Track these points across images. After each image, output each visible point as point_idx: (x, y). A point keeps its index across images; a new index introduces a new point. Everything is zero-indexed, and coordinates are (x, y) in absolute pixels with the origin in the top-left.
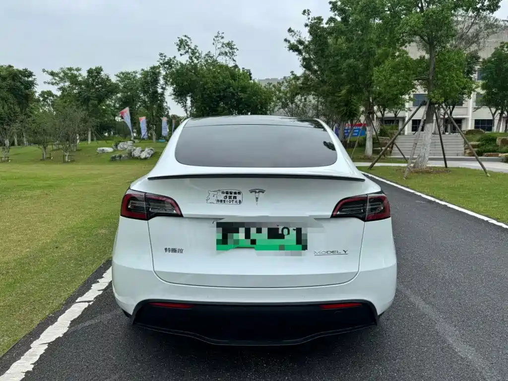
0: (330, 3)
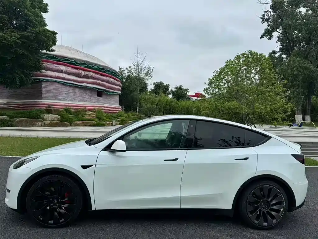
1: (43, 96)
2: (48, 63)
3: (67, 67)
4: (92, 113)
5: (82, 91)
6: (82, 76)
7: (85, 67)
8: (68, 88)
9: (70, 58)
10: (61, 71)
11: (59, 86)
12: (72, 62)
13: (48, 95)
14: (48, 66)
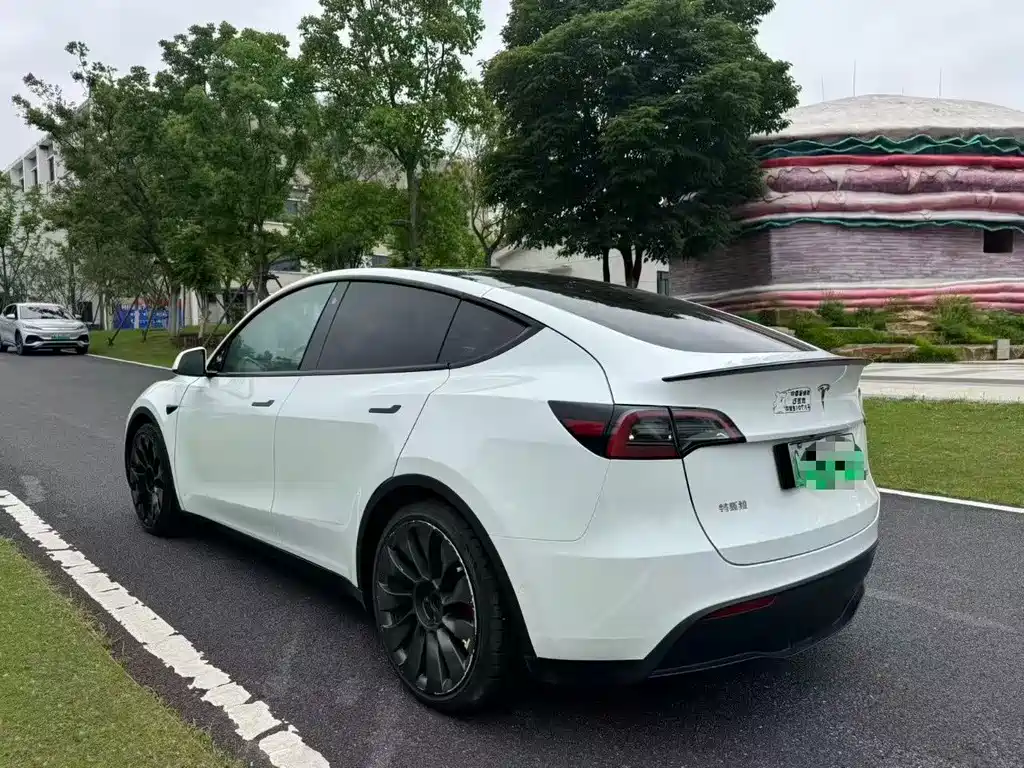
0: (163, 43)
1: (775, 272)
2: (789, 168)
3: (852, 167)
4: (921, 314)
5: (916, 240)
6: (909, 189)
7: (924, 152)
8: (859, 237)
9: (860, 135)
10: (831, 186)
11: (825, 235)
12: (872, 144)
13: (788, 267)
14: (788, 176)
